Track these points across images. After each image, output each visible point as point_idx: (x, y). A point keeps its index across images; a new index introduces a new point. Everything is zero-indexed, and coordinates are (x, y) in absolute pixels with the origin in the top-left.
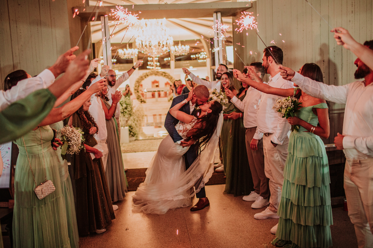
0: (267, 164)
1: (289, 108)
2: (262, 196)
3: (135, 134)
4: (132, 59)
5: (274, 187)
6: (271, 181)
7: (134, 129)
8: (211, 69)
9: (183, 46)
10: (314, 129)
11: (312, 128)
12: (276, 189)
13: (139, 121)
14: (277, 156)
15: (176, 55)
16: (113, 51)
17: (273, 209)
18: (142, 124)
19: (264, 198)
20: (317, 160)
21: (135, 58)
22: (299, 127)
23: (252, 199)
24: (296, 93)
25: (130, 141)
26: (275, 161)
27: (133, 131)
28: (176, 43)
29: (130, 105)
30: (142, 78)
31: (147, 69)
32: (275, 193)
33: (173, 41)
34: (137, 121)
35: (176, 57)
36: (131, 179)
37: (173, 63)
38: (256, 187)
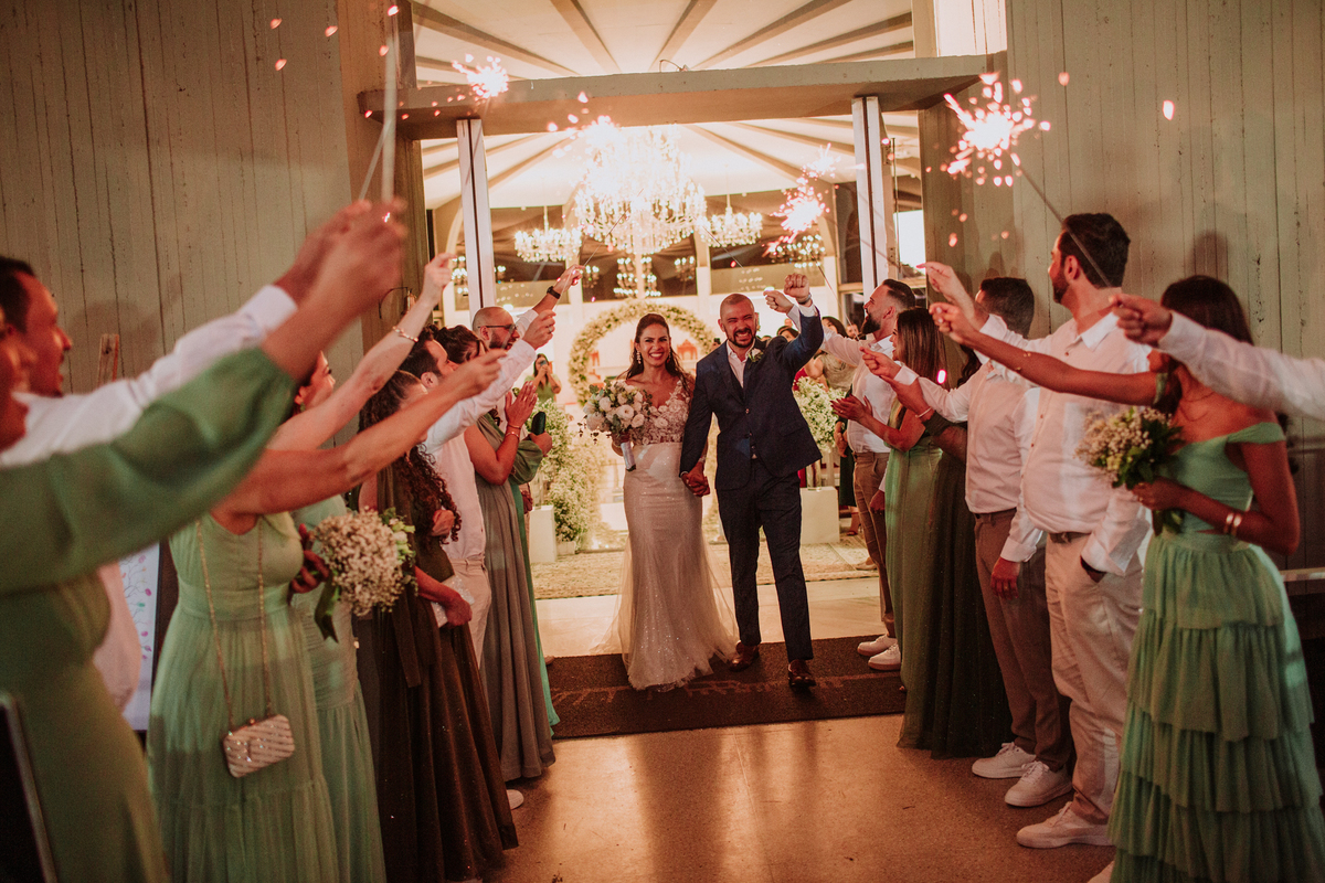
0: (1062, 646)
1: (1133, 450)
2: (1044, 761)
3: (577, 532)
4: (564, 262)
5: (1090, 728)
6: (1078, 708)
7: (572, 513)
8: (840, 293)
9: (740, 215)
10: (1238, 522)
11: (1229, 519)
12: (1097, 737)
13: (589, 485)
14: (1104, 617)
15: (716, 245)
16: (498, 236)
17: (1089, 811)
18: (601, 495)
19: (1051, 769)
20: (1254, 637)
21: (570, 257)
22: (1182, 516)
23: (1007, 770)
24: (1164, 389)
25: (560, 557)
26: (1093, 635)
27: (570, 521)
28: (716, 205)
29: (558, 427)
30: (597, 331)
31: (613, 297)
32: (1092, 750)
33: (703, 199)
34: (584, 484)
35: (714, 251)
36: (565, 694)
37: (704, 275)
38: (1019, 728)
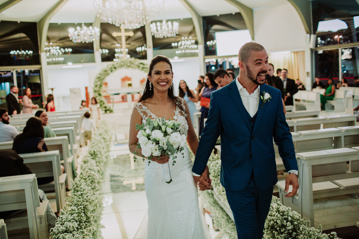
30: (106, 73)
37: (150, 52)
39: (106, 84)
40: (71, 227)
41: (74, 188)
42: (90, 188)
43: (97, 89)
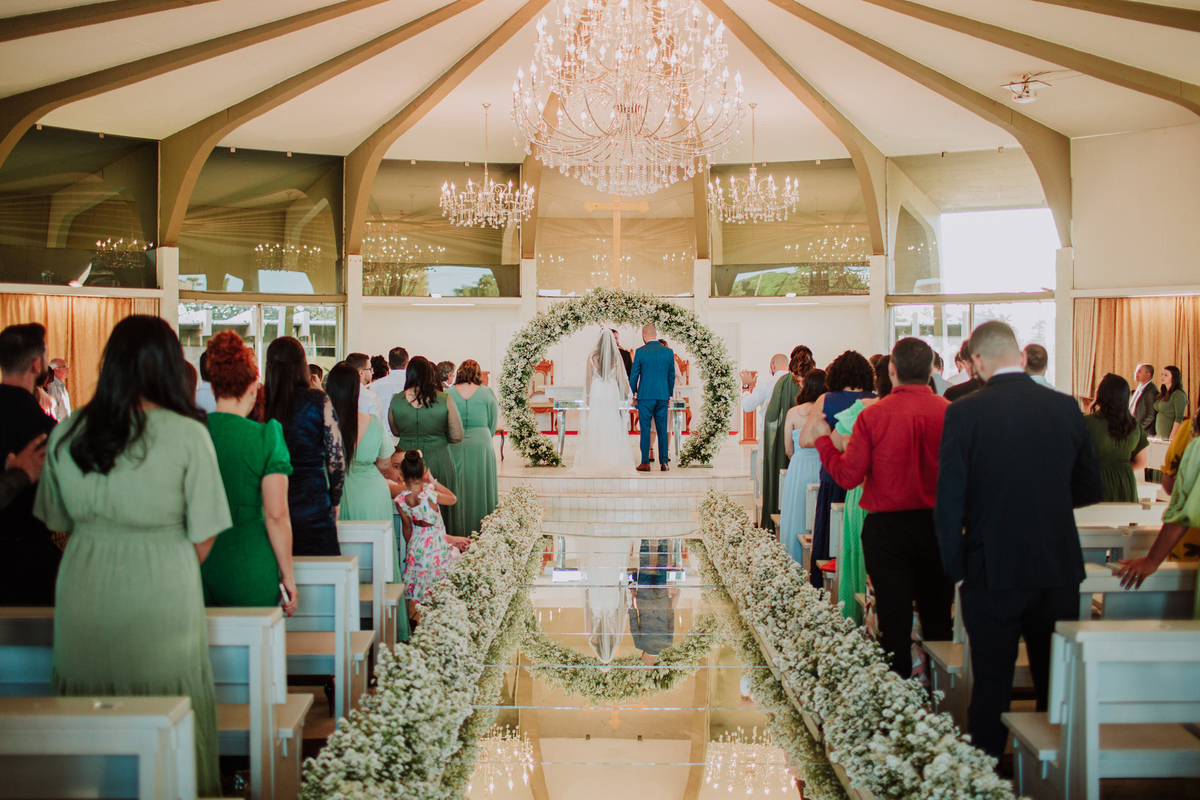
30: (546, 332)
39: (546, 367)
40: (363, 766)
41: (389, 668)
42: (435, 676)
43: (511, 382)
